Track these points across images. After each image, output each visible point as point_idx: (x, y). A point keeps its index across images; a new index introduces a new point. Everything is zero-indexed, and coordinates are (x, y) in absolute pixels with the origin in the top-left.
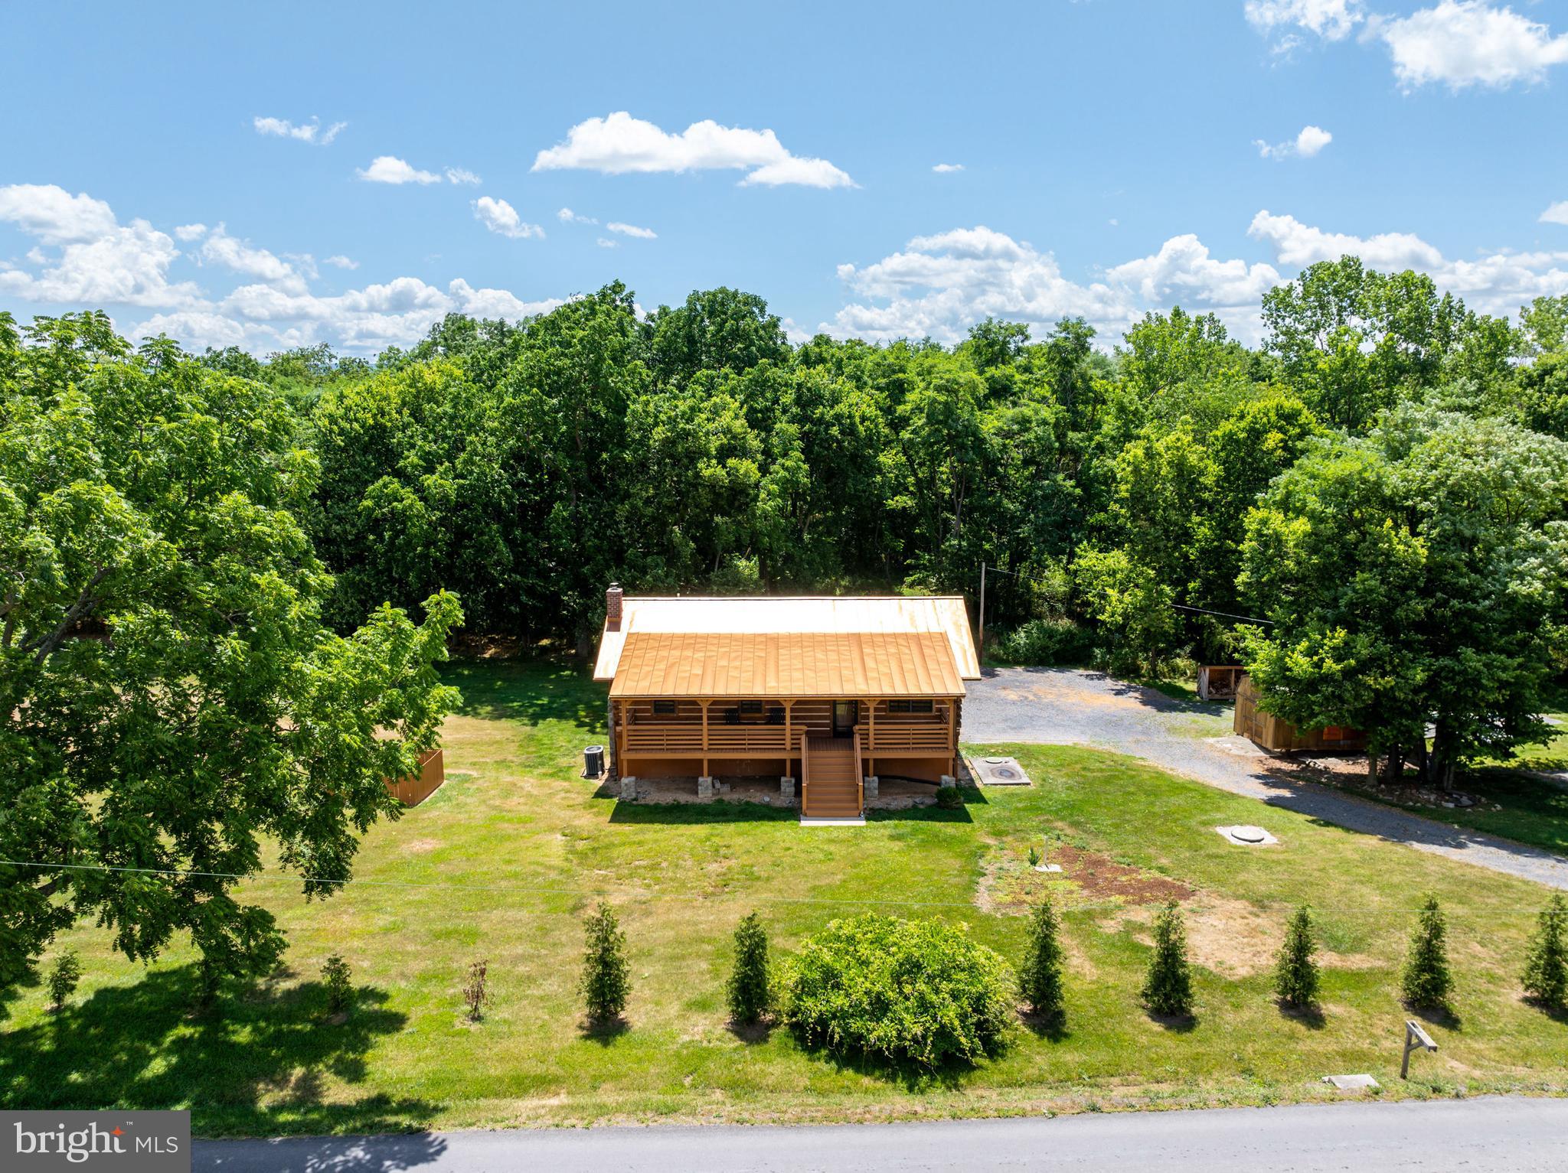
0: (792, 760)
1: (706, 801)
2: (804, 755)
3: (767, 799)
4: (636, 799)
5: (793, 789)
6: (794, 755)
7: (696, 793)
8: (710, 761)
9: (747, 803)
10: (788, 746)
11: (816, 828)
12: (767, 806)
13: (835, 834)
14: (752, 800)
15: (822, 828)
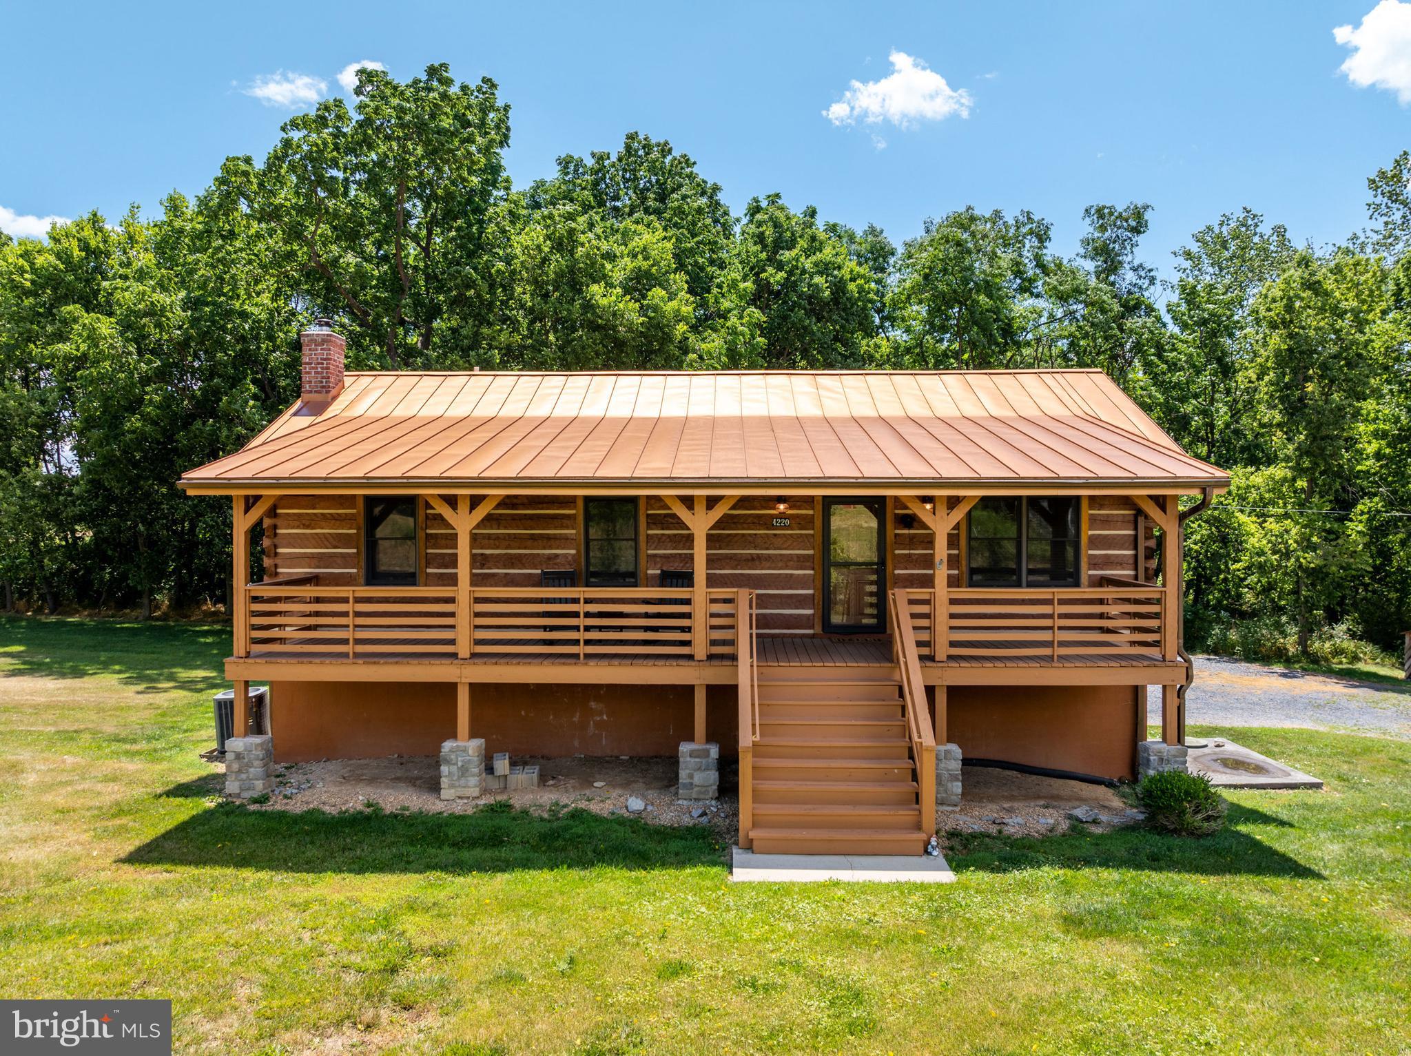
0: (712, 690)
1: (459, 808)
2: (745, 674)
3: (636, 804)
4: (262, 800)
5: (713, 776)
6: (716, 675)
7: (434, 786)
8: (478, 690)
9: (577, 815)
10: (700, 649)
11: (782, 890)
12: (635, 824)
13: (858, 912)
14: (595, 808)
15: (806, 890)
